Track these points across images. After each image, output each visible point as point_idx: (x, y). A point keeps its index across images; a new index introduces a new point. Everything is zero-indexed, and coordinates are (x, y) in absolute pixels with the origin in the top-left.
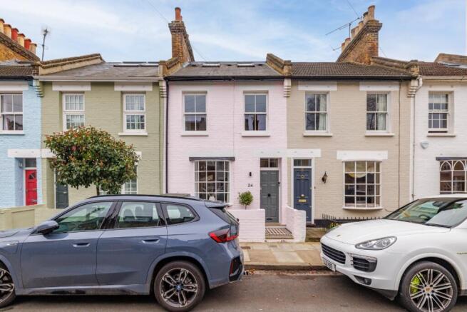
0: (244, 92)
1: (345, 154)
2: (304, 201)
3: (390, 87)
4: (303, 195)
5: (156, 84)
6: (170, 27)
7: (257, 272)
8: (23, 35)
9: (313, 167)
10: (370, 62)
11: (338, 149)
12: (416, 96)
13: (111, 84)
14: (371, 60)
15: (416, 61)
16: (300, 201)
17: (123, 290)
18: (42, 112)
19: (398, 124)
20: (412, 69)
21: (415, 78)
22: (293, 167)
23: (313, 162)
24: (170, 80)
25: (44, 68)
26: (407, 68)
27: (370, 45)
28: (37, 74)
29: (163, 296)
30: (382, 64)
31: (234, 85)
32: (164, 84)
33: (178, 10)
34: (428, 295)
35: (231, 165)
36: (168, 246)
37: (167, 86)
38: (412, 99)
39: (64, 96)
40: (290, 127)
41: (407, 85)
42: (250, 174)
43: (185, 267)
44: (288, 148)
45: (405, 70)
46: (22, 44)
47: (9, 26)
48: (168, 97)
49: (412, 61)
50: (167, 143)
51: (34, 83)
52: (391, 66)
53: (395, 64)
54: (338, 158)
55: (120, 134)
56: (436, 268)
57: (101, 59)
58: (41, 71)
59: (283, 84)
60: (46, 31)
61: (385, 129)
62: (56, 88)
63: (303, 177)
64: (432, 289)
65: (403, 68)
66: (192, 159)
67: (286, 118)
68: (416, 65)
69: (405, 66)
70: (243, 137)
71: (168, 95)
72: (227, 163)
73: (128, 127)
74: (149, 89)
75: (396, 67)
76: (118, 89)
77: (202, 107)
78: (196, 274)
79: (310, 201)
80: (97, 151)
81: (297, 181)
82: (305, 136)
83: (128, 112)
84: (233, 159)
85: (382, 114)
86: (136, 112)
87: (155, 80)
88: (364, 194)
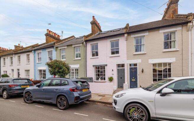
0: (110, 41)
1: (153, 61)
2: (134, 80)
3: (176, 28)
4: (133, 78)
5: (83, 43)
6: (91, 23)
7: (99, 104)
8: (57, 34)
9: (138, 67)
10: (173, 17)
11: (149, 59)
12: (192, 30)
13: (71, 45)
14: (174, 16)
15: (192, 13)
16: (133, 80)
17: (51, 102)
18: (56, 55)
19: (181, 45)
20: (188, 18)
21: (190, 22)
22: (129, 67)
23: (138, 65)
24: (87, 41)
25: (57, 43)
26: (186, 18)
27: (173, 9)
28: (55, 45)
29: (58, 105)
30: (177, 17)
31: (106, 39)
32: (85, 43)
33: (93, 17)
34: (136, 116)
35: (106, 67)
36: (60, 91)
37: (86, 43)
38: (190, 32)
39: (61, 50)
40: (128, 51)
41: (187, 25)
42: (113, 70)
43: (63, 98)
44: (127, 60)
45: (185, 19)
46: (57, 37)
47: (54, 33)
48: (86, 47)
49: (188, 14)
50: (86, 61)
51: (55, 48)
52: (181, 18)
53: (182, 16)
54: (149, 62)
55: (74, 59)
56: (138, 106)
57: (74, 37)
58: (56, 44)
59: (124, 36)
60: (62, 32)
61: (175, 48)
62: (59, 48)
63: (133, 70)
64: (137, 114)
65: (185, 18)
66: (93, 66)
67: (126, 48)
68: (191, 16)
69: (186, 17)
70: (110, 57)
71: (86, 46)
72: (104, 67)
73: (76, 57)
74: (81, 45)
75: (182, 18)
76: (73, 46)
77: (97, 48)
78: (65, 99)
79: (137, 80)
80: (56, 66)
81: (131, 72)
82: (134, 55)
83: (76, 53)
84: (106, 65)
85: (173, 41)
86: (78, 52)
87: (82, 42)
88: (162, 77)
